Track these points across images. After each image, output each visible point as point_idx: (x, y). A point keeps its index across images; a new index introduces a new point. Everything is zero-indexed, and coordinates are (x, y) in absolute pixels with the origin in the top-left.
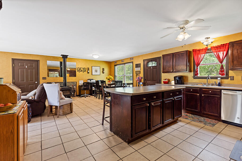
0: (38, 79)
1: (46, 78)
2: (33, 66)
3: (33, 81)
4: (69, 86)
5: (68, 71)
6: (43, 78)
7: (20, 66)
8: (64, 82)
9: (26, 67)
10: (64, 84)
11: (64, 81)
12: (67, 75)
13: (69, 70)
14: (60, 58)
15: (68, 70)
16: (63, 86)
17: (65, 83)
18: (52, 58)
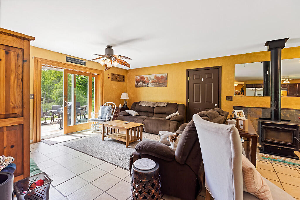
0: (218, 100)
1: (232, 97)
2: (212, 78)
3: (212, 102)
4: (289, 121)
5: (284, 86)
6: (227, 97)
7: (196, 79)
8: (273, 108)
9: (203, 81)
10: (271, 113)
11: (271, 105)
12: (283, 93)
13: (288, 82)
14: (263, 55)
15: (284, 82)
16: (269, 117)
17: (275, 111)
18: (245, 56)
